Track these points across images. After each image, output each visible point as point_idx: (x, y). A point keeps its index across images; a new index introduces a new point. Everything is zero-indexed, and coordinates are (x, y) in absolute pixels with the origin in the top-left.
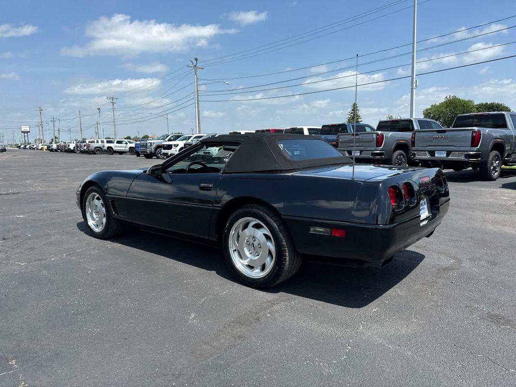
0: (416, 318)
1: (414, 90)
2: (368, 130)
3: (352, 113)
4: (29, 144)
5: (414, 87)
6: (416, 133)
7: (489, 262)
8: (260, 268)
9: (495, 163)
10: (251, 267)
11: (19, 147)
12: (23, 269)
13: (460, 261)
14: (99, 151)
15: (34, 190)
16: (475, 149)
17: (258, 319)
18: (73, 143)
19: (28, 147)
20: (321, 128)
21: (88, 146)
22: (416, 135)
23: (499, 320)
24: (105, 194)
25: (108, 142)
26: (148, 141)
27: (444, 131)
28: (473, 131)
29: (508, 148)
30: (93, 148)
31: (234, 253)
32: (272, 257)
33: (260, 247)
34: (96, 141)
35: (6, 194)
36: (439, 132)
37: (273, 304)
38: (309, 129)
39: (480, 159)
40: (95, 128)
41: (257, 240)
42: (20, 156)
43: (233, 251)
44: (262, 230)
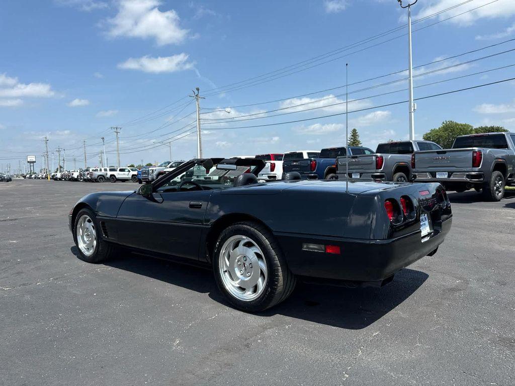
0: (420, 342)
1: (413, 114)
2: (367, 153)
3: (352, 139)
4: (34, 173)
5: (412, 110)
6: (416, 155)
7: (498, 282)
8: (252, 290)
9: (498, 183)
10: (242, 289)
11: (25, 177)
12: (6, 294)
13: (467, 282)
14: (102, 179)
15: (31, 216)
16: (477, 169)
17: (247, 346)
18: (77, 171)
19: (33, 176)
20: (320, 152)
21: (91, 175)
22: (416, 157)
23: (512, 344)
24: (96, 216)
25: (111, 170)
26: (150, 169)
27: (444, 152)
28: (474, 152)
29: (510, 169)
30: (97, 176)
31: (224, 274)
32: (264, 278)
33: (252, 267)
34: (99, 169)
35: (3, 220)
36: (438, 153)
37: (264, 328)
38: (309, 154)
39: (482, 179)
40: (100, 157)
41: (248, 260)
42: (24, 185)
43: (224, 272)
44: (253, 248)
